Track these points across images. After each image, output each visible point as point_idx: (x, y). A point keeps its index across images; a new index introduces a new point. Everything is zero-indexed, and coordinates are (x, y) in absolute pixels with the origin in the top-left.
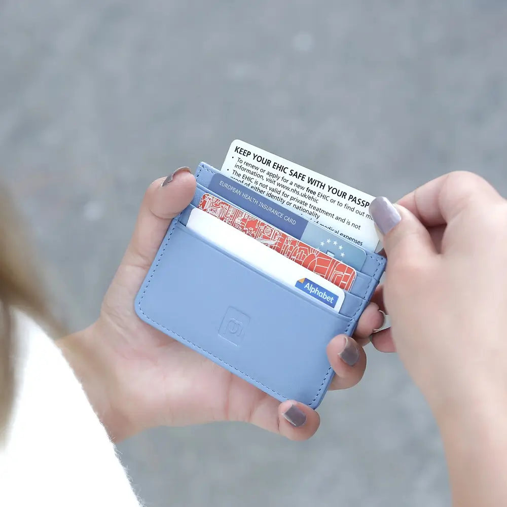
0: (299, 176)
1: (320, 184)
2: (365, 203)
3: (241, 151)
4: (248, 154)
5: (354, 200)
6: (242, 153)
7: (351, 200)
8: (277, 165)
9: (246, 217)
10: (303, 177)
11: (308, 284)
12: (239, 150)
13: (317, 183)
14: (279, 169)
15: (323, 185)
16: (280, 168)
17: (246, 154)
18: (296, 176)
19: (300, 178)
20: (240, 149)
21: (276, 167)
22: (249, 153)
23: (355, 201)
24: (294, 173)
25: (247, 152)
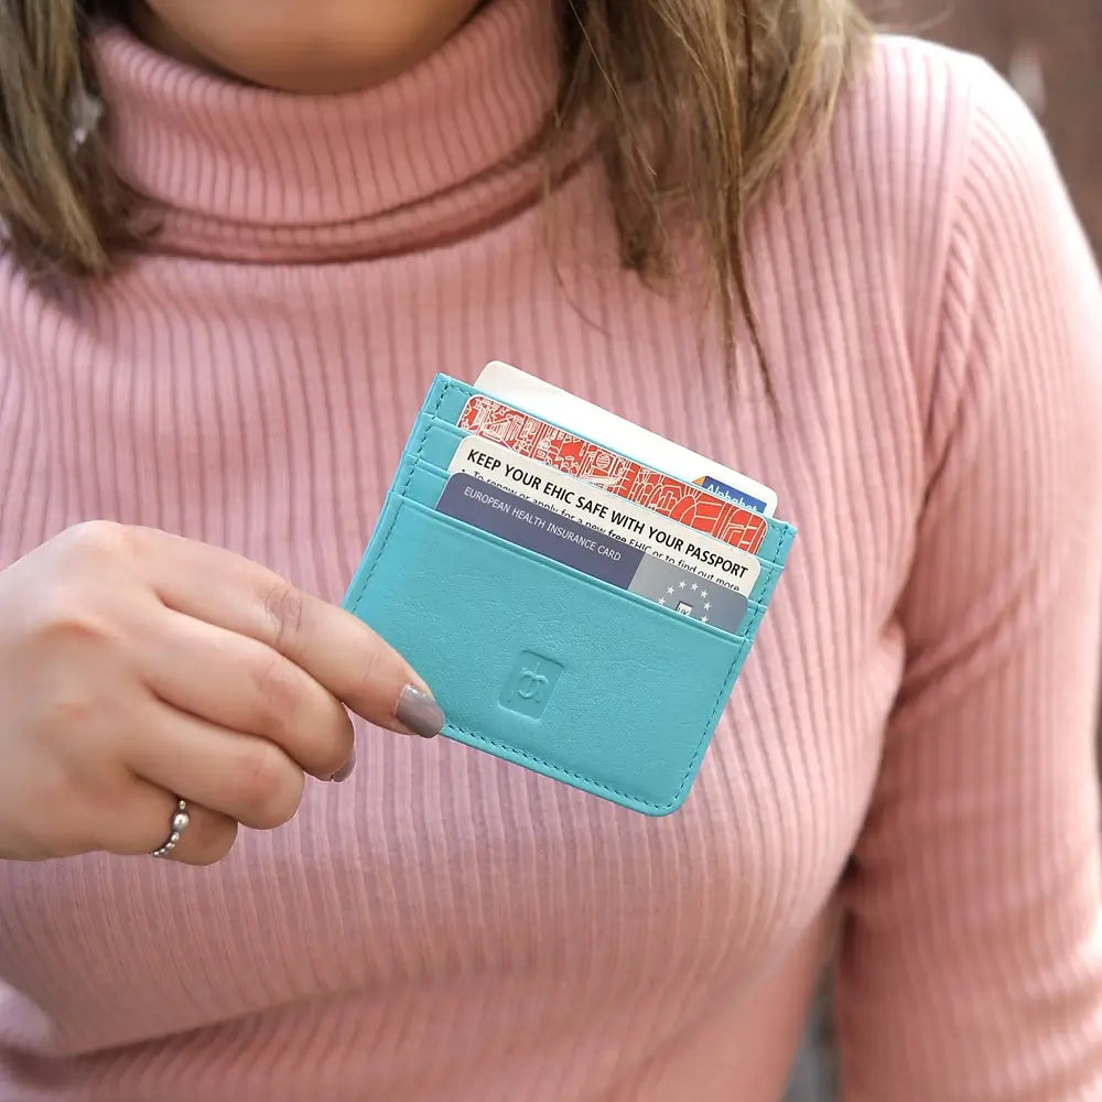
0: (596, 508)
1: (634, 524)
2: (715, 559)
3: (480, 458)
4: (494, 465)
5: (697, 553)
6: (483, 463)
7: (690, 553)
8: (552, 488)
9: (560, 437)
10: (602, 511)
11: (712, 486)
12: (476, 457)
13: (629, 521)
14: (556, 494)
15: (640, 525)
16: (559, 493)
17: (491, 466)
18: (590, 509)
19: (597, 513)
20: (478, 455)
21: (550, 492)
22: (497, 464)
23: (698, 556)
24: (585, 503)
25: (493, 462)
